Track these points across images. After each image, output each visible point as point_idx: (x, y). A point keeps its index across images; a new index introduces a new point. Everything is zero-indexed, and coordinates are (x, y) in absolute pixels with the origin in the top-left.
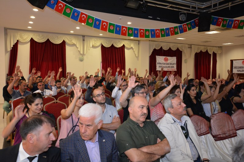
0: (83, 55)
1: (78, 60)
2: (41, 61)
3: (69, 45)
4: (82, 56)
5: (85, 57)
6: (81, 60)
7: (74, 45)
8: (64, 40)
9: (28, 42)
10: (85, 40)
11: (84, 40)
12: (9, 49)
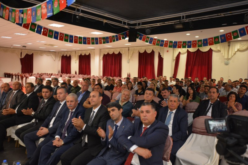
0: (228, 59)
1: (223, 64)
2: (193, 66)
3: (215, 51)
4: (227, 61)
5: (230, 61)
6: (227, 64)
7: (219, 51)
8: (210, 48)
9: (185, 53)
10: (231, 45)
11: (229, 46)
12: (174, 58)
